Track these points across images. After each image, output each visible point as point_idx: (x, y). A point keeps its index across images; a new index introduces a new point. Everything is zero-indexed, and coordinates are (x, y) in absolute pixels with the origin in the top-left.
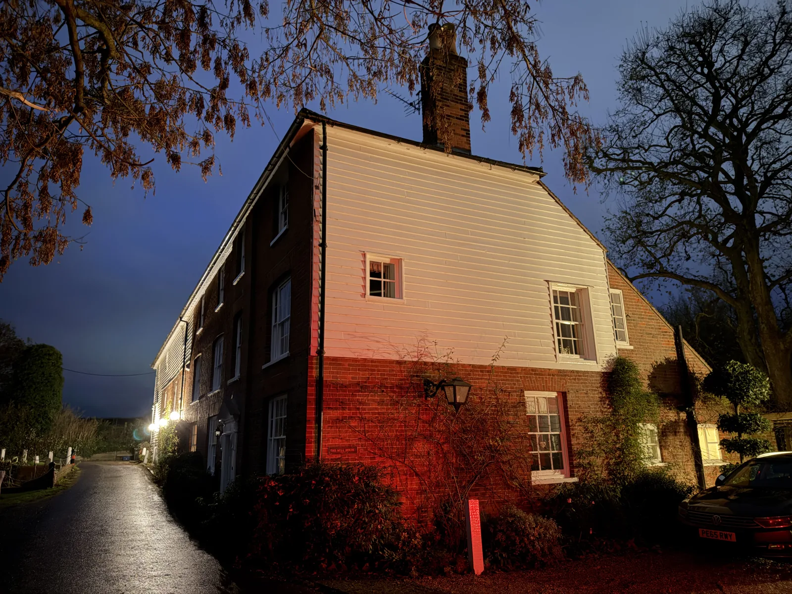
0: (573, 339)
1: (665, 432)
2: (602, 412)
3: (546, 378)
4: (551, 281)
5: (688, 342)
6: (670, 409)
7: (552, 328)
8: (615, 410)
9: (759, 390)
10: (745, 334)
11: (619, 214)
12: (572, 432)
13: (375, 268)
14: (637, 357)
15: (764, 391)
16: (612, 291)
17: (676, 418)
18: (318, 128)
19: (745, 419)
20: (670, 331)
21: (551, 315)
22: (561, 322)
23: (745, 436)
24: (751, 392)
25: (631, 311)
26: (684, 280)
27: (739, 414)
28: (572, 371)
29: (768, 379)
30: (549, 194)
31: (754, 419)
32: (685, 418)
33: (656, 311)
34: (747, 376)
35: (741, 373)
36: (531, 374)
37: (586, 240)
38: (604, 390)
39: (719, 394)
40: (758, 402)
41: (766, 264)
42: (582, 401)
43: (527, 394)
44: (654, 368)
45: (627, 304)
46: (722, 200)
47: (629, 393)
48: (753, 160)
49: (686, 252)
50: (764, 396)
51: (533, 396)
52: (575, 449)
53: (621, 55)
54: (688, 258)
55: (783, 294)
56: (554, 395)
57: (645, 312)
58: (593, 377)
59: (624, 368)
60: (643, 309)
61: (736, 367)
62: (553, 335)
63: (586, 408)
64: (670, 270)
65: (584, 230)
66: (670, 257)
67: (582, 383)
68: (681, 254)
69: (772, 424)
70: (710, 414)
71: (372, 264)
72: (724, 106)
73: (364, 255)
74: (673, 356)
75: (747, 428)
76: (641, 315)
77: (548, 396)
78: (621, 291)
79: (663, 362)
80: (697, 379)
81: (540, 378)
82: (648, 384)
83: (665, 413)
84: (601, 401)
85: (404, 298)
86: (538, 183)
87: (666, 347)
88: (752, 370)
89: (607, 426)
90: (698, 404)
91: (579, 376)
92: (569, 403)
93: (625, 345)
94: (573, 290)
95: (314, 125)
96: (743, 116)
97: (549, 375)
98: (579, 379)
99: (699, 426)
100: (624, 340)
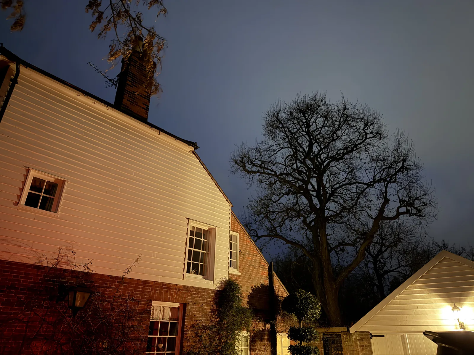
0: (200, 263)
1: (254, 338)
2: (211, 321)
3: (173, 291)
4: (190, 219)
5: (277, 274)
6: (260, 321)
7: (185, 253)
8: (221, 320)
9: (314, 311)
10: (317, 277)
11: (258, 199)
12: (185, 336)
13: (38, 184)
14: (242, 281)
15: (317, 312)
16: (232, 233)
17: (263, 328)
18: (13, 66)
19: (305, 332)
20: (267, 265)
21: (186, 243)
22: (193, 249)
23: (304, 344)
24: (309, 312)
25: (243, 248)
26: (288, 242)
27: (301, 327)
28: (194, 288)
29: (320, 304)
30: (199, 161)
31: (310, 331)
32: (269, 328)
33: (259, 251)
34: (308, 301)
35: (304, 298)
36: (161, 288)
37: (220, 196)
38: (215, 304)
39: (290, 312)
40: (313, 319)
41: (328, 237)
42: (198, 311)
43: (154, 303)
44: (253, 291)
45: (241, 244)
46: (309, 198)
47: (232, 307)
48: (327, 182)
49: (290, 226)
50: (317, 315)
51: (160, 305)
52: (185, 350)
53: (266, 112)
54: (291, 229)
55: (337, 257)
56: (177, 305)
57: (252, 251)
58: (209, 293)
59: (231, 288)
60: (251, 248)
61: (302, 293)
62: (185, 258)
63: (200, 317)
64: (280, 234)
65: (219, 190)
66: (282, 228)
67: (200, 297)
68: (287, 227)
69: (322, 335)
70: (285, 326)
71: (35, 180)
72: (315, 151)
73: (28, 171)
74: (266, 282)
75: (305, 338)
76: (249, 252)
77: (172, 306)
78: (238, 234)
79: (259, 286)
80: (280, 301)
81: (167, 291)
82: (248, 302)
83: (256, 324)
84: (211, 312)
85: (59, 212)
86: (193, 152)
87: (263, 276)
88: (311, 296)
89: (213, 332)
90: (279, 318)
91: (200, 292)
92: (187, 312)
93: (235, 271)
94: (206, 229)
95: (10, 63)
96: (323, 159)
97: (176, 289)
98: (198, 294)
99: (278, 334)
100: (235, 268)
